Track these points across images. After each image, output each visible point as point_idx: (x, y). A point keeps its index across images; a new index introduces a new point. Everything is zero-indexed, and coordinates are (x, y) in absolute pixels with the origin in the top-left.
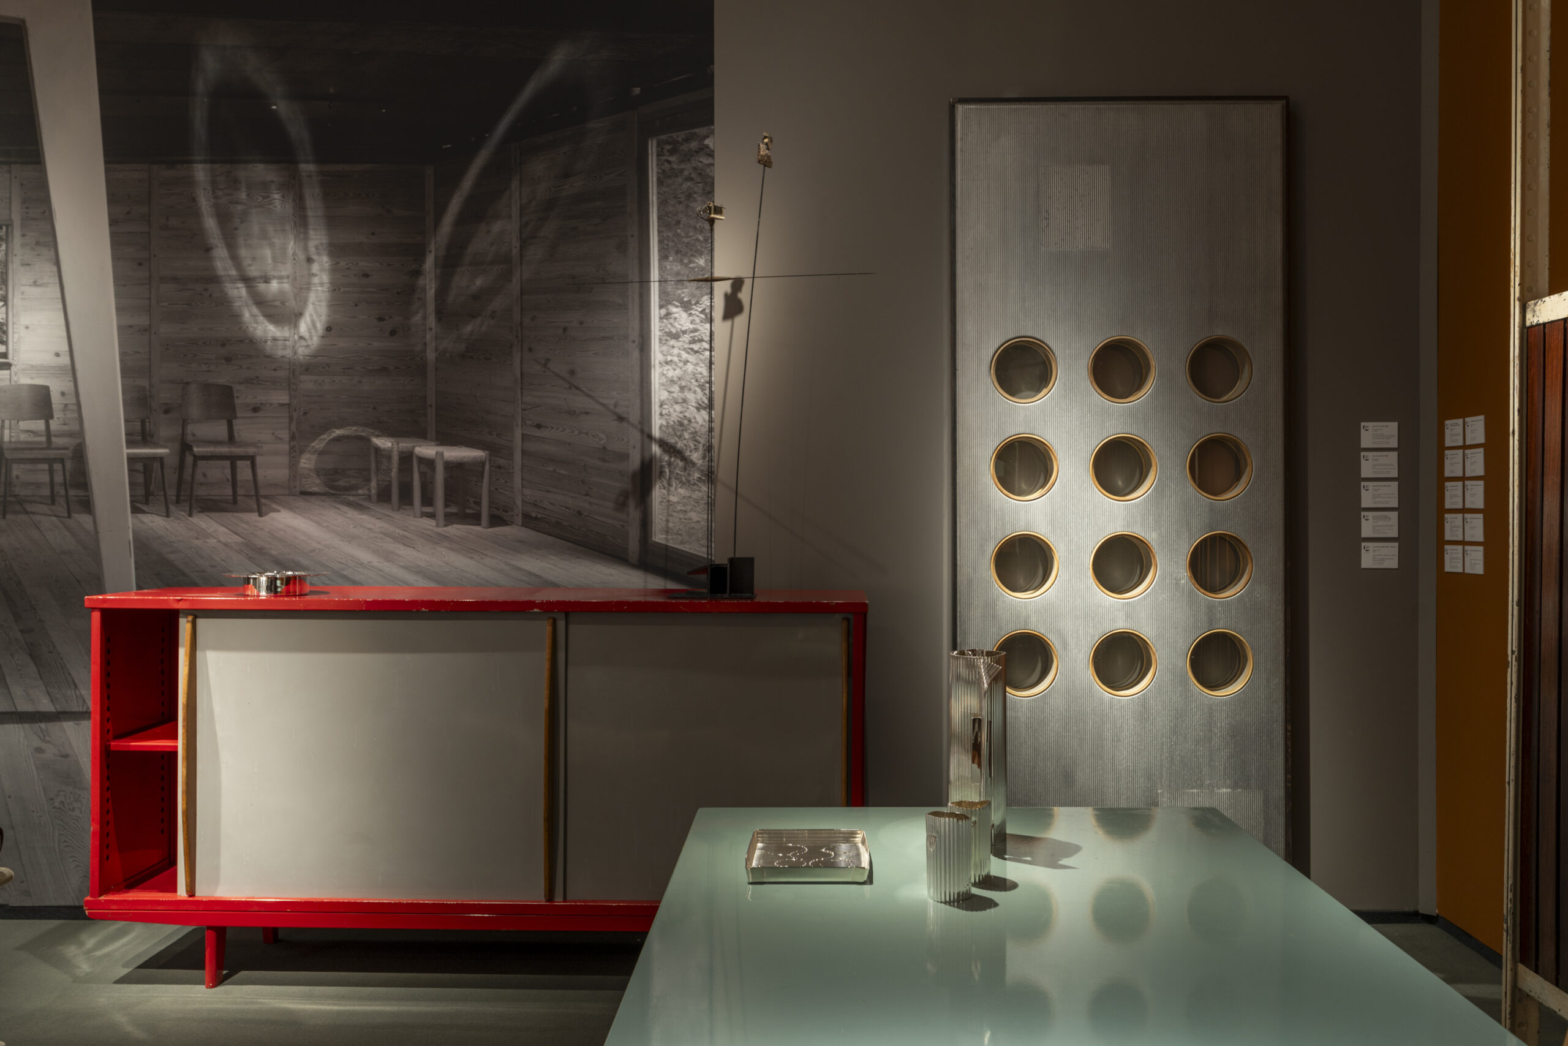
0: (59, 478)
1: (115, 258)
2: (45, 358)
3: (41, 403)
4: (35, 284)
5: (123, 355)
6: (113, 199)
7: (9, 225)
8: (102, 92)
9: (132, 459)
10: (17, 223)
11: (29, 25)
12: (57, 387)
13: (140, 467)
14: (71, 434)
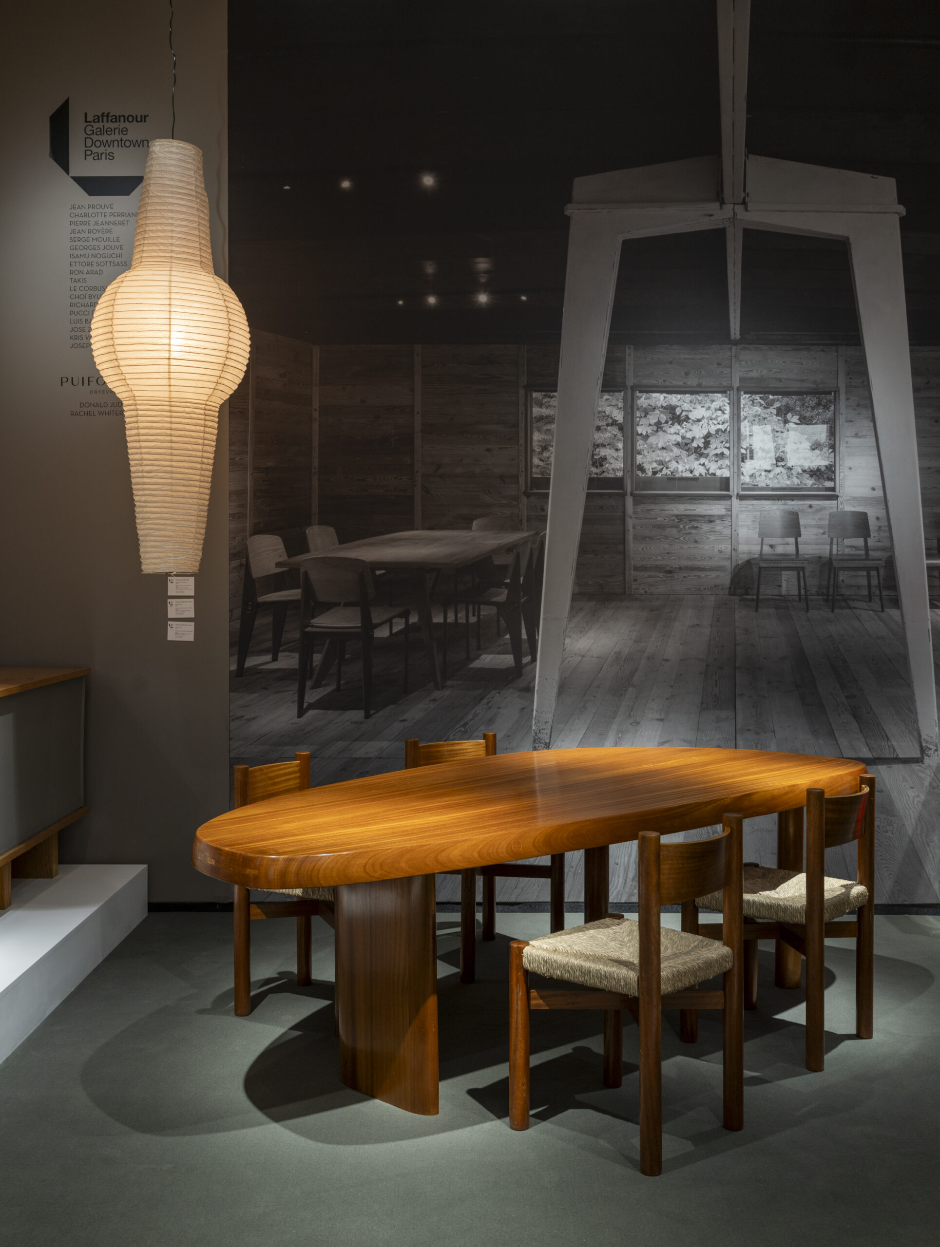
0: (874, 582)
1: (917, 417)
2: (863, 491)
3: (861, 524)
4: (856, 435)
5: (923, 489)
6: (916, 372)
7: (836, 392)
8: (908, 291)
9: (930, 568)
10: (842, 390)
11: (851, 241)
12: (873, 513)
13: (936, 573)
14: (883, 549)
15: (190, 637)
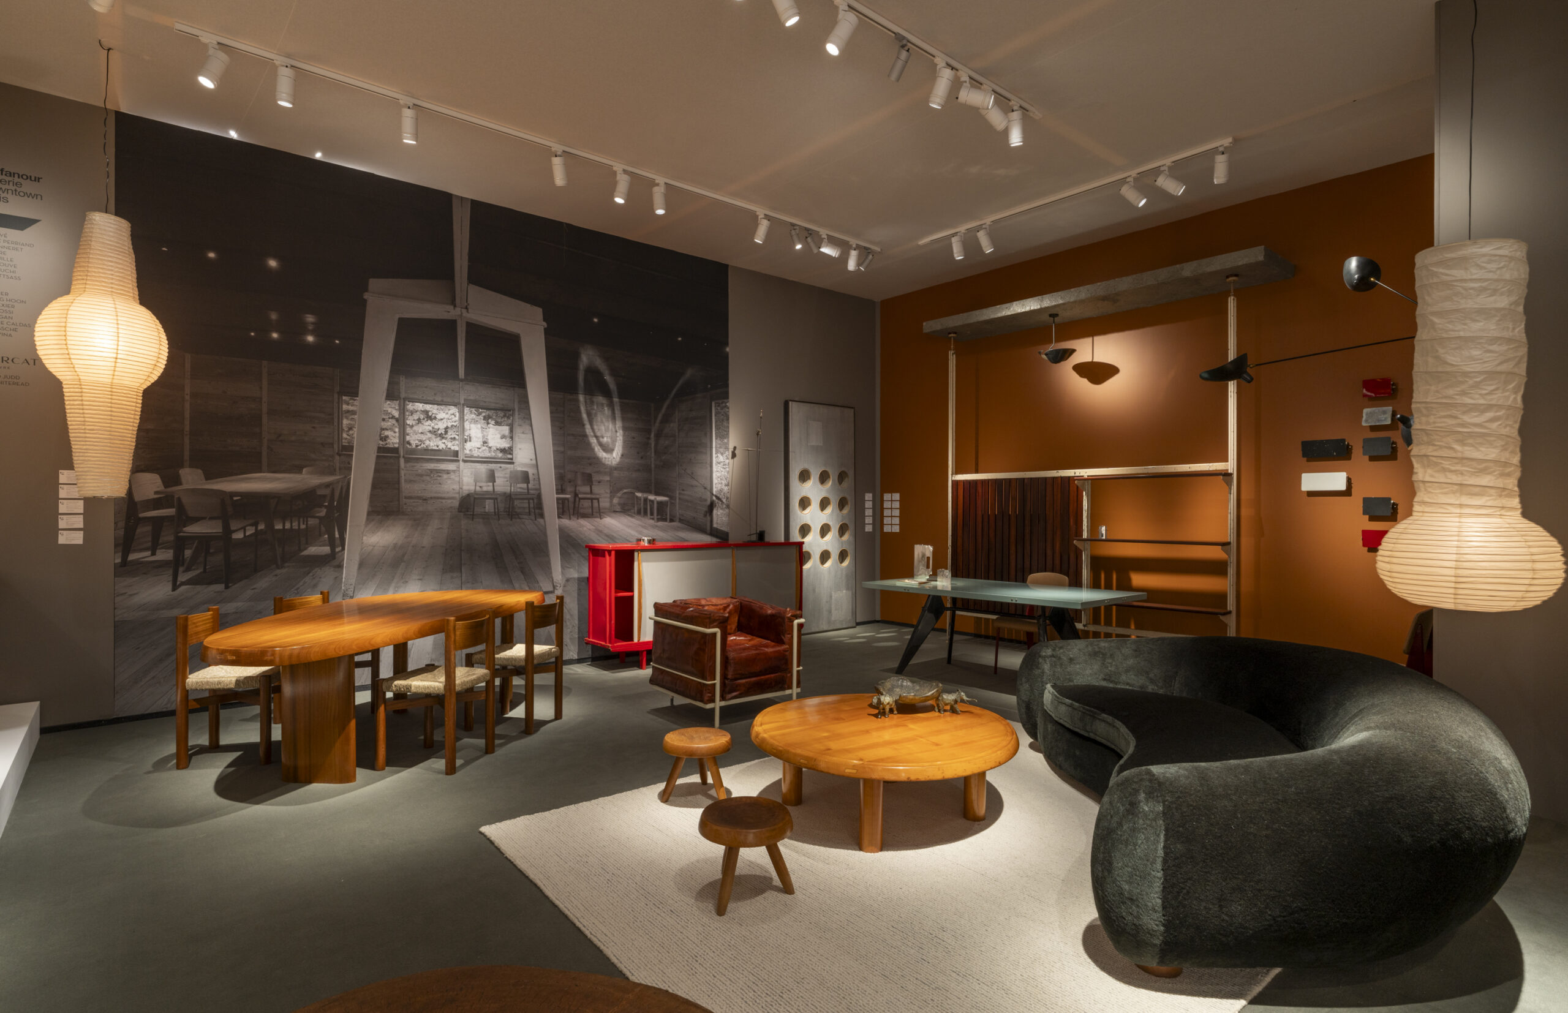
0: (532, 505)
1: (552, 426)
2: (527, 461)
3: (525, 477)
4: (523, 433)
5: (555, 461)
6: (551, 404)
7: (514, 410)
8: (548, 364)
9: (558, 499)
10: (517, 410)
11: (521, 335)
12: (531, 471)
13: (560, 502)
14: (536, 489)
15: (80, 542)
